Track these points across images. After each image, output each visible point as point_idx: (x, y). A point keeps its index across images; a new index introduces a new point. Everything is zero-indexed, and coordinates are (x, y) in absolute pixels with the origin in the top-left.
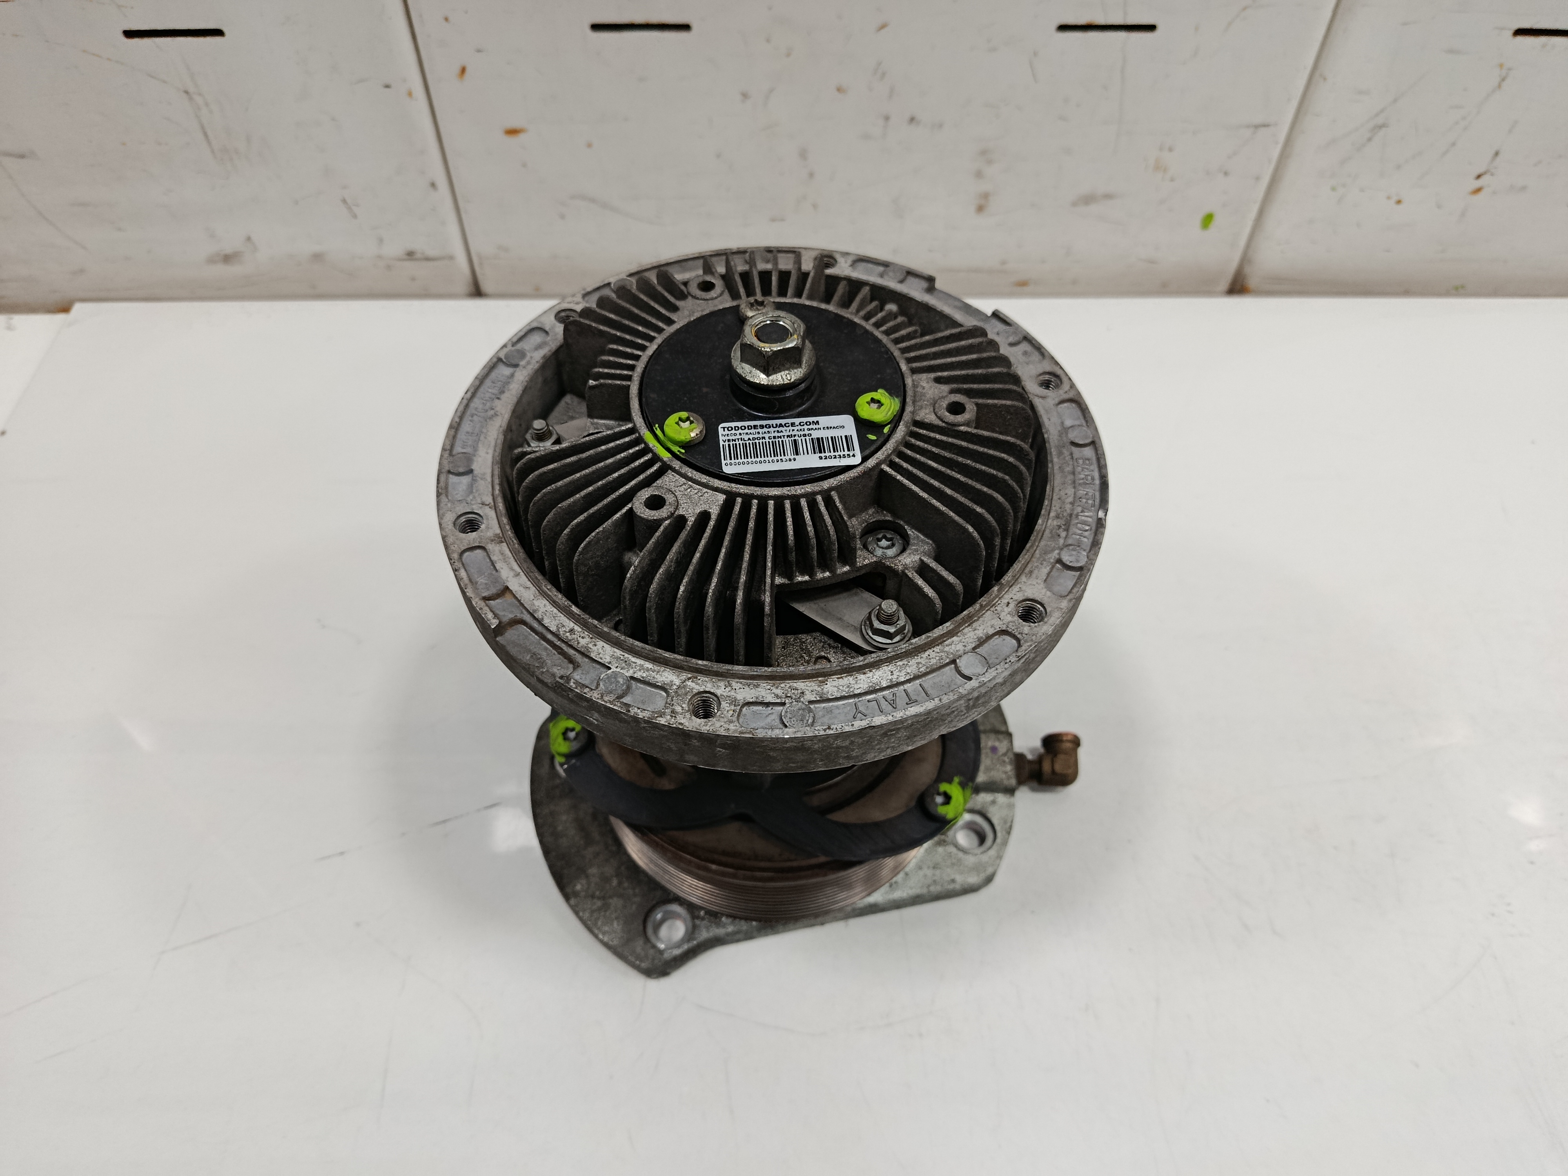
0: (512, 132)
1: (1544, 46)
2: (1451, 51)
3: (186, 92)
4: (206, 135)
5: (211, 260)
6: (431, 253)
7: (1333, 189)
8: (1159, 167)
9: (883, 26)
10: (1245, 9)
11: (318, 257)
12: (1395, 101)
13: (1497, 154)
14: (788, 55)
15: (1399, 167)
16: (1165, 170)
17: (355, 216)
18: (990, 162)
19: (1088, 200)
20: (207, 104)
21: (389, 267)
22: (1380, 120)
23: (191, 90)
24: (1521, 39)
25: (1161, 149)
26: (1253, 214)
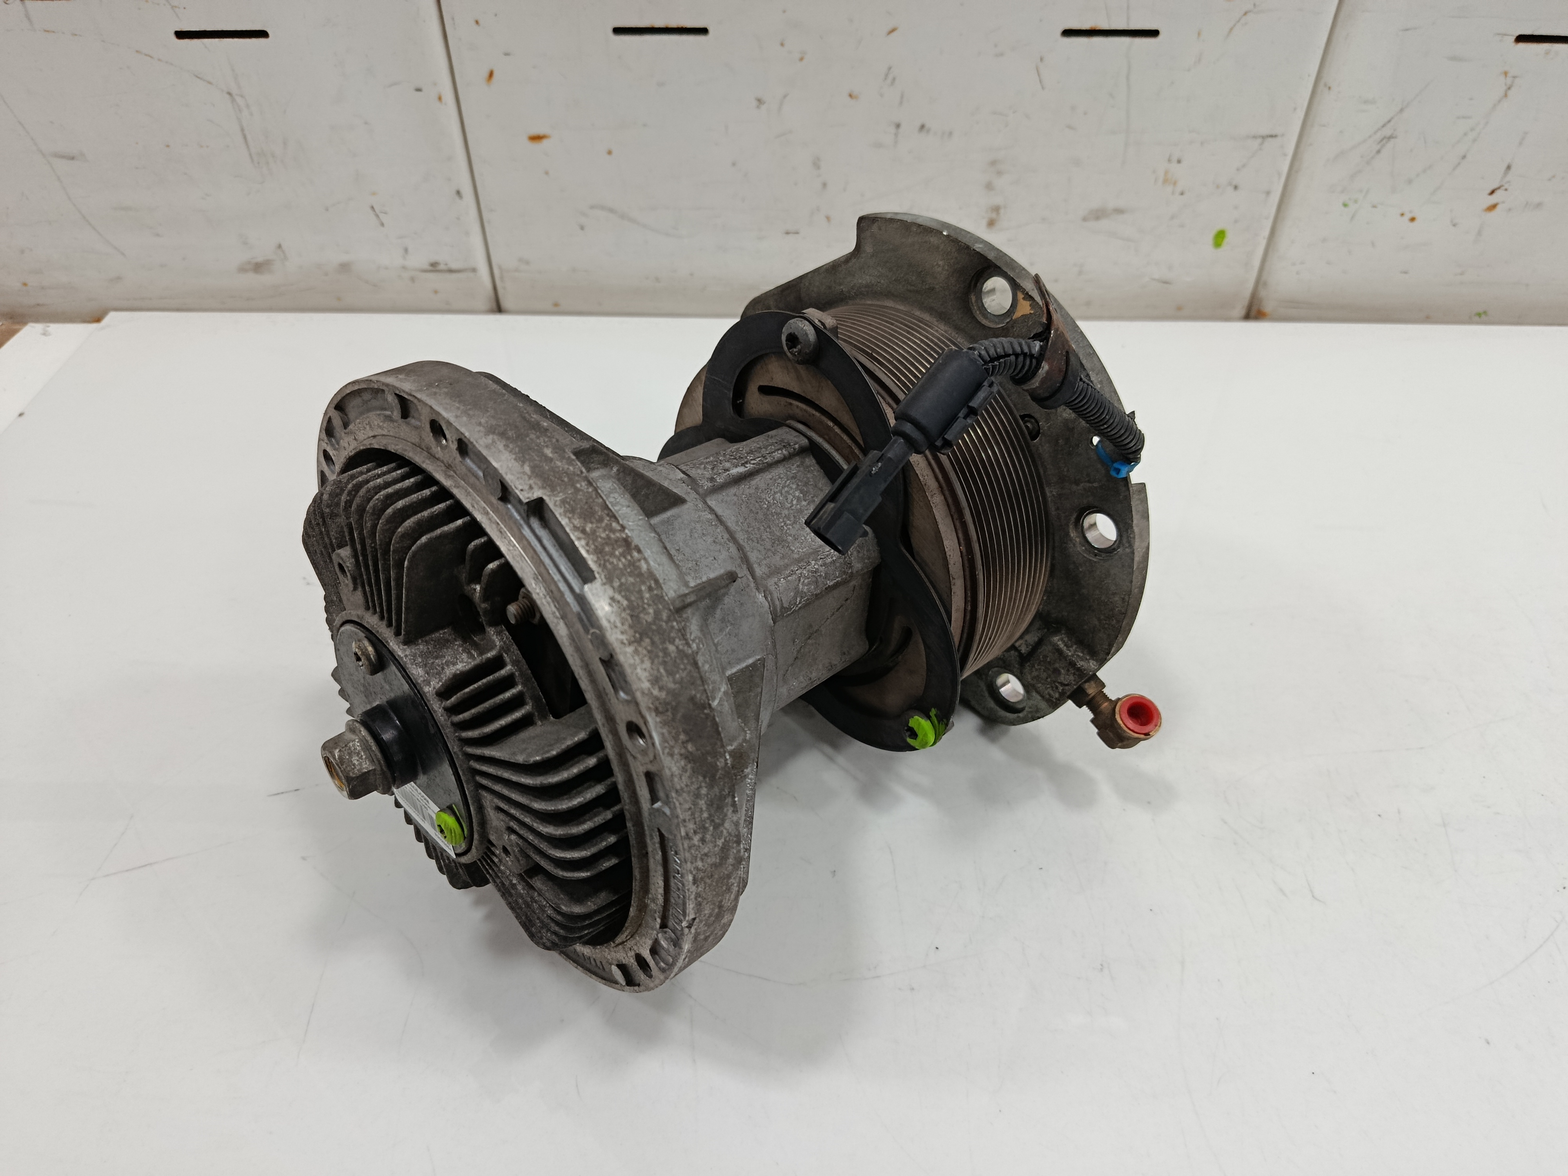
0: (536, 138)
1: (1547, 53)
2: (1454, 58)
3: (229, 94)
4: (245, 137)
5: (242, 269)
6: (454, 266)
7: (1345, 205)
8: (1168, 180)
9: (893, 31)
10: (1245, 14)
11: (345, 267)
12: (1402, 110)
13: (1509, 167)
14: (801, 59)
15: (1410, 182)
16: (1175, 183)
17: (382, 225)
18: (999, 173)
19: (1098, 214)
20: (248, 106)
21: (413, 279)
22: (1387, 132)
23: (234, 91)
24: (1522, 46)
25: (1169, 161)
26: (1266, 232)
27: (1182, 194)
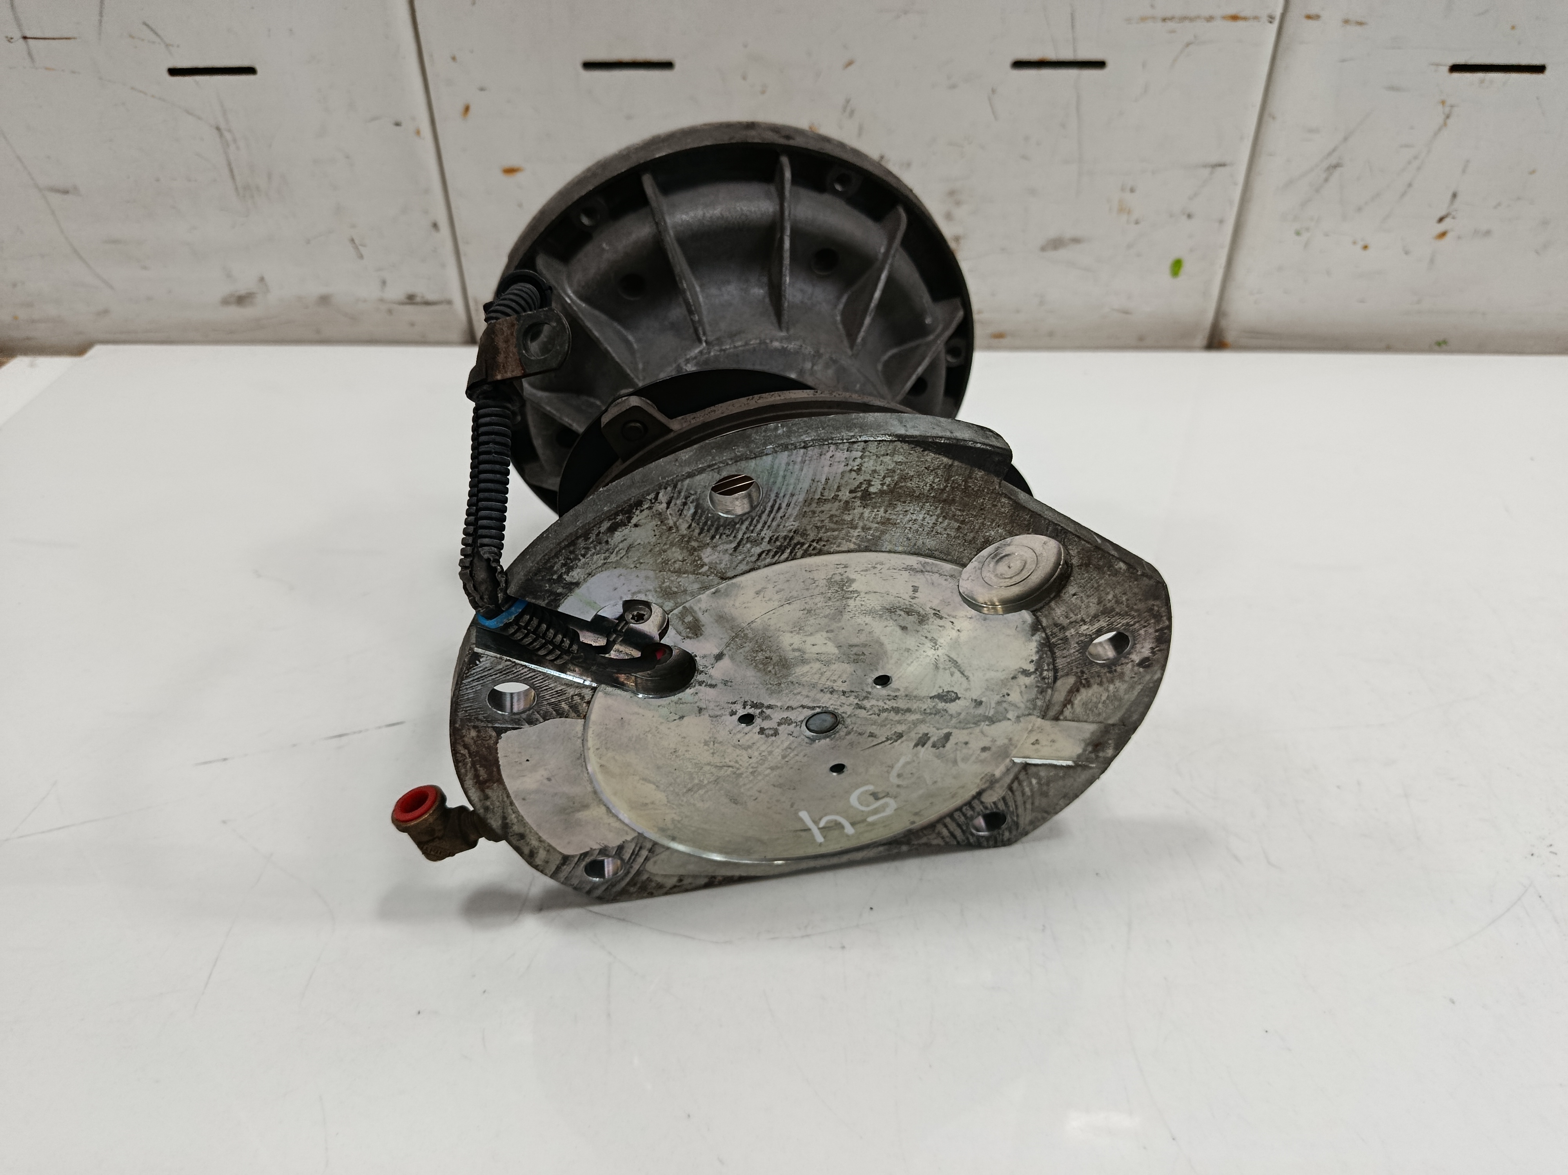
0: (510, 171)
1: (1482, 81)
2: (1392, 88)
3: (218, 129)
4: (231, 171)
5: (226, 302)
6: (430, 297)
7: (1298, 233)
8: (1123, 209)
9: (850, 63)
10: (1188, 45)
11: (324, 300)
12: (1346, 139)
13: (1454, 195)
14: (763, 92)
15: (1359, 209)
16: (1129, 212)
17: (361, 257)
18: (958, 203)
19: (1057, 244)
20: (235, 140)
21: (390, 312)
22: (1333, 160)
23: (223, 126)
24: (1456, 75)
25: (1123, 189)
26: (1222, 261)
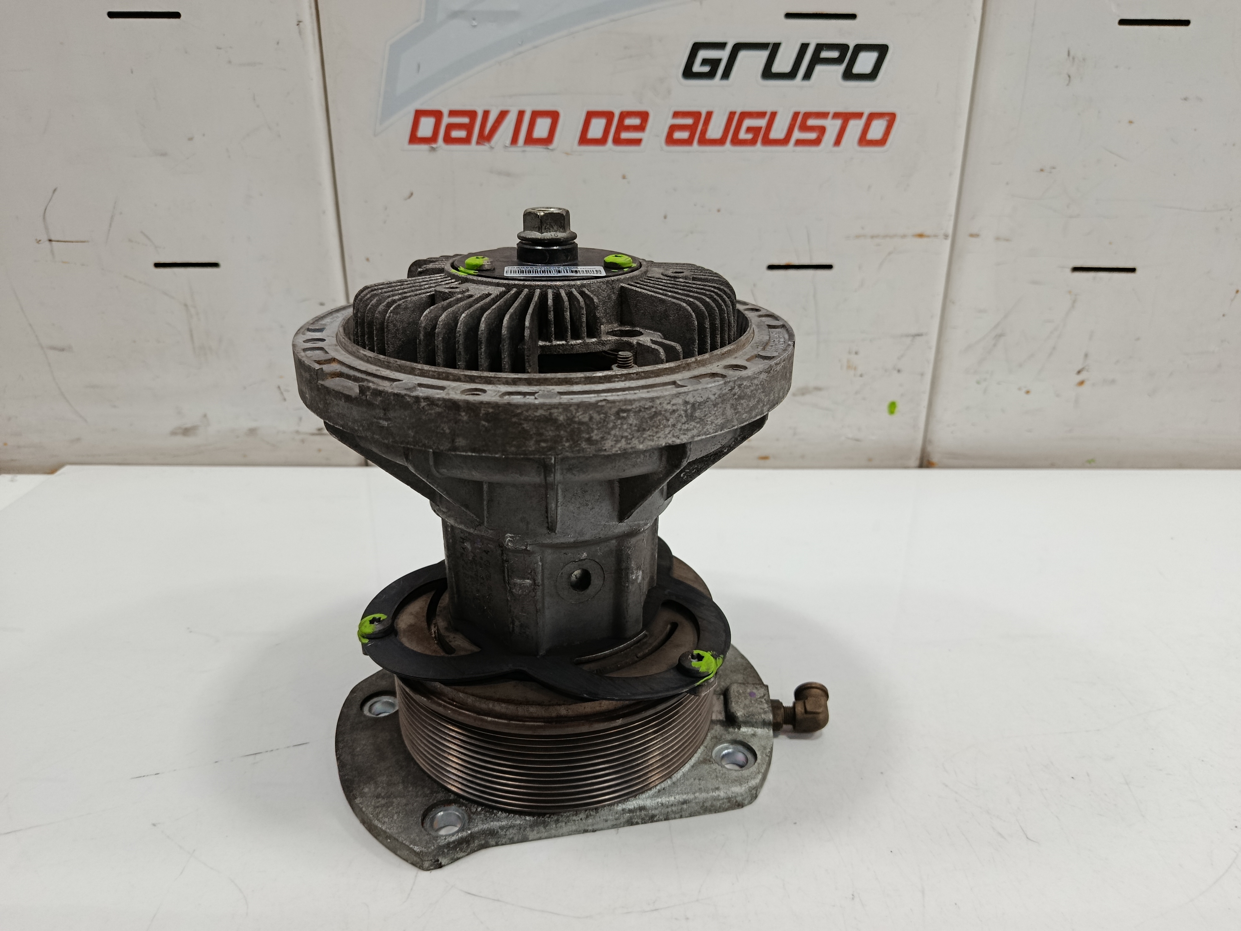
1: (1094, 278)
2: (1034, 283)
3: (186, 305)
4: (192, 336)
5: (174, 433)
7: (978, 383)
8: (850, 367)
10: (890, 254)
11: (252, 431)
12: (1006, 316)
13: (1086, 355)
15: (1020, 366)
16: (855, 369)
17: (285, 400)
19: (804, 391)
20: (197, 314)
21: (303, 441)
22: (998, 332)
23: (190, 303)
24: (1077, 274)
25: (850, 353)
26: (925, 403)
27: (861, 376)
